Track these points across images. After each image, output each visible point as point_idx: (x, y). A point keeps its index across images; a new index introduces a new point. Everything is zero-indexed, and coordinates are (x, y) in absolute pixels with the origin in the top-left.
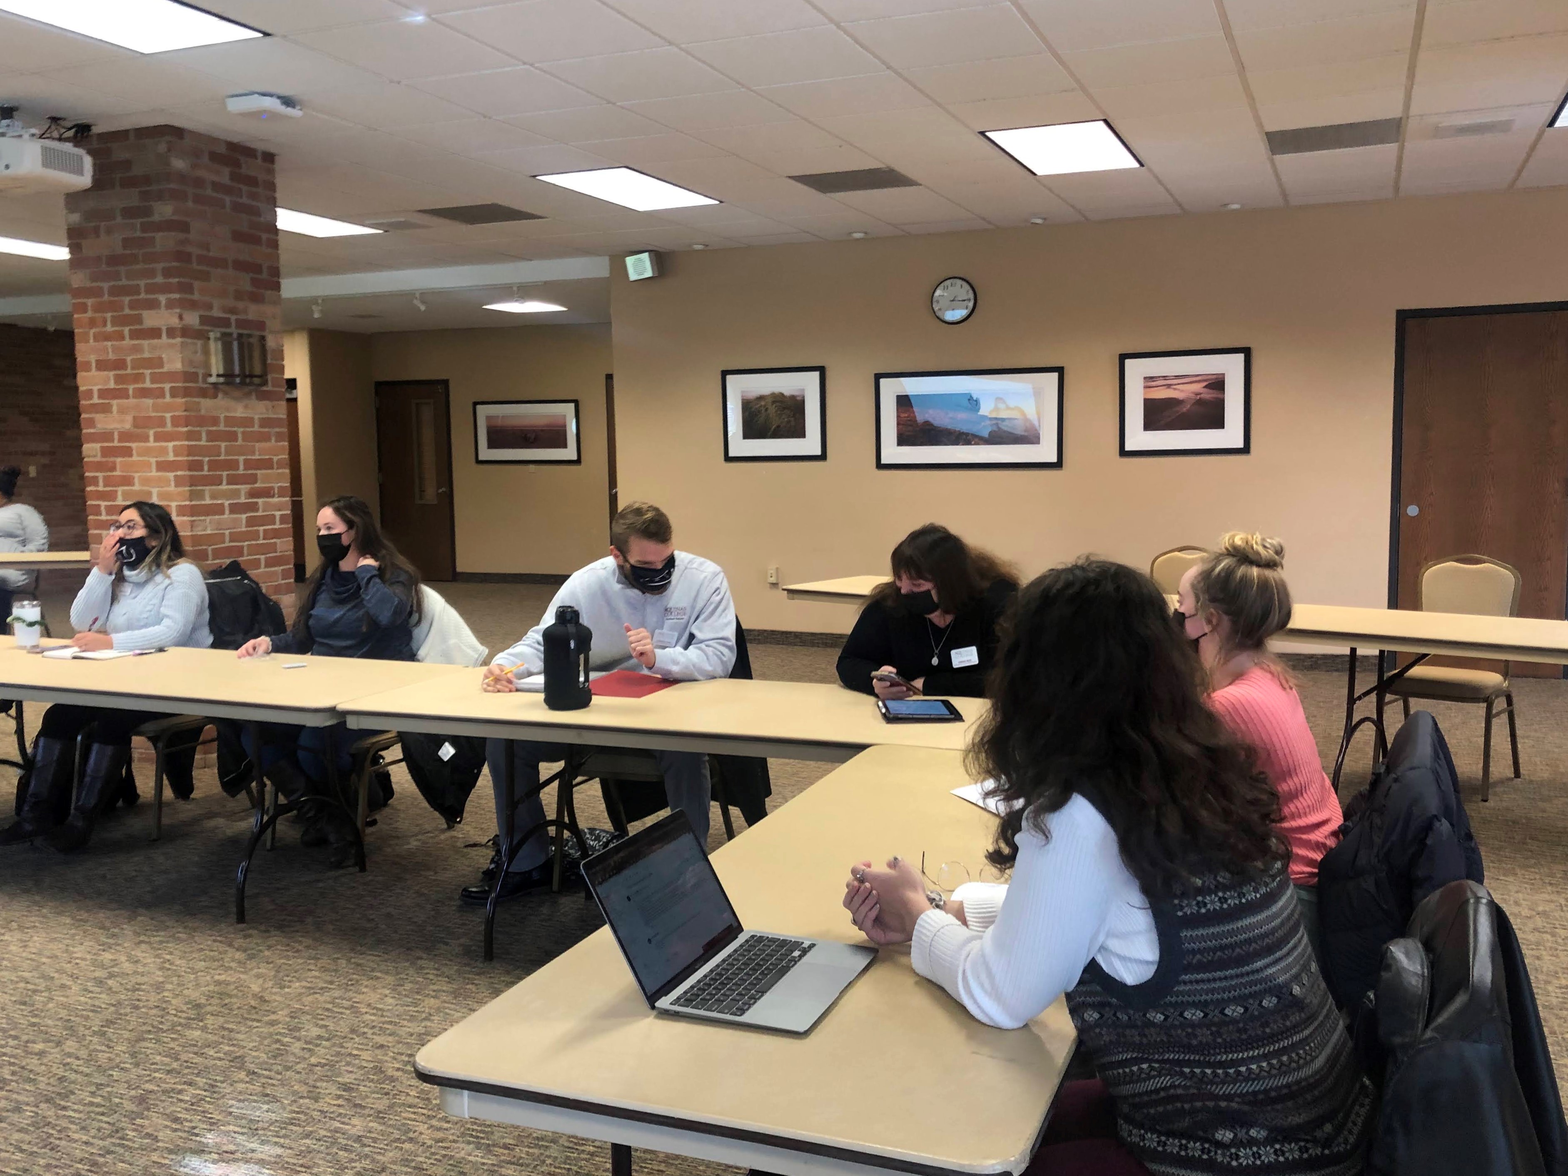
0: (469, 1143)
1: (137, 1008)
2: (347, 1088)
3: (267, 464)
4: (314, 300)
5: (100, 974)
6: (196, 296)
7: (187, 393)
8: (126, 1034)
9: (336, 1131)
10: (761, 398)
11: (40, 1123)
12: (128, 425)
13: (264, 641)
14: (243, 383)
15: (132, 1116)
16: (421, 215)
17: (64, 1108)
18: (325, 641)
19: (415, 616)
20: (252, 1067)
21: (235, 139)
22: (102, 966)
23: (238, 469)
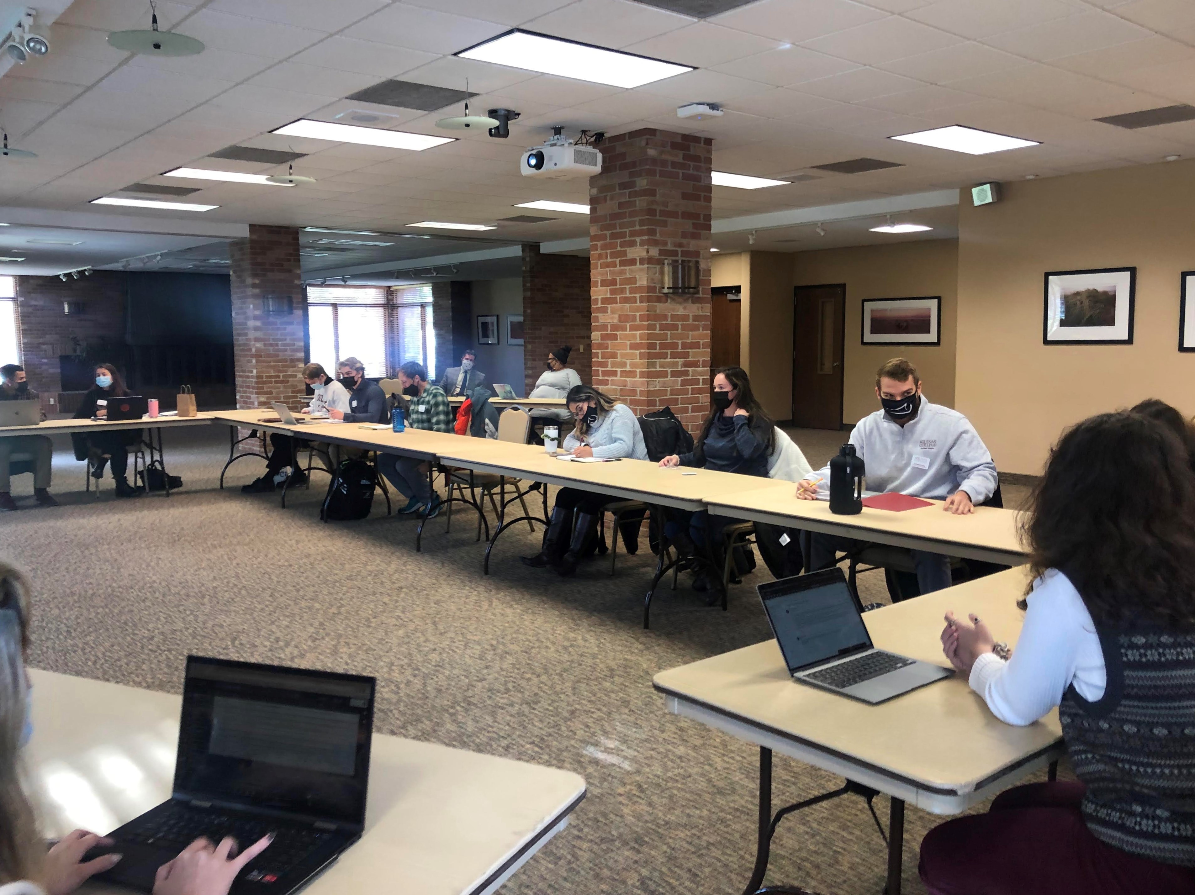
0: (743, 773)
1: (581, 665)
2: (681, 729)
3: (696, 345)
4: (750, 232)
5: (566, 643)
6: (658, 237)
7: (649, 299)
8: (572, 678)
9: (669, 750)
10: (1078, 294)
11: (520, 714)
12: (616, 321)
13: (675, 458)
14: (684, 293)
15: (566, 720)
16: (815, 170)
17: (534, 709)
18: (712, 460)
19: (770, 449)
20: (633, 708)
21: (686, 132)
22: (568, 640)
23: (677, 349)
